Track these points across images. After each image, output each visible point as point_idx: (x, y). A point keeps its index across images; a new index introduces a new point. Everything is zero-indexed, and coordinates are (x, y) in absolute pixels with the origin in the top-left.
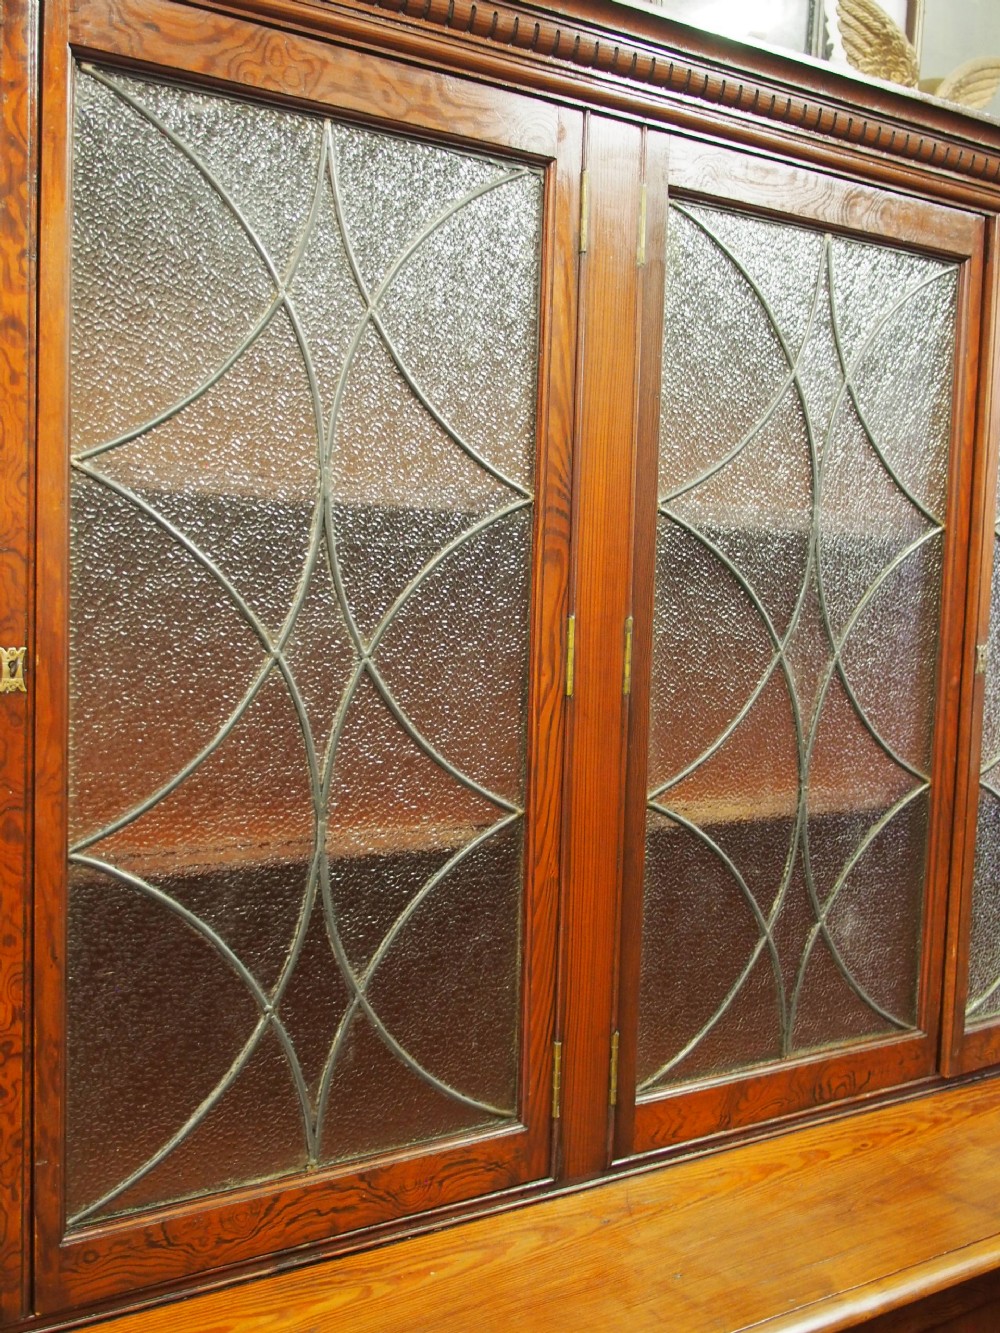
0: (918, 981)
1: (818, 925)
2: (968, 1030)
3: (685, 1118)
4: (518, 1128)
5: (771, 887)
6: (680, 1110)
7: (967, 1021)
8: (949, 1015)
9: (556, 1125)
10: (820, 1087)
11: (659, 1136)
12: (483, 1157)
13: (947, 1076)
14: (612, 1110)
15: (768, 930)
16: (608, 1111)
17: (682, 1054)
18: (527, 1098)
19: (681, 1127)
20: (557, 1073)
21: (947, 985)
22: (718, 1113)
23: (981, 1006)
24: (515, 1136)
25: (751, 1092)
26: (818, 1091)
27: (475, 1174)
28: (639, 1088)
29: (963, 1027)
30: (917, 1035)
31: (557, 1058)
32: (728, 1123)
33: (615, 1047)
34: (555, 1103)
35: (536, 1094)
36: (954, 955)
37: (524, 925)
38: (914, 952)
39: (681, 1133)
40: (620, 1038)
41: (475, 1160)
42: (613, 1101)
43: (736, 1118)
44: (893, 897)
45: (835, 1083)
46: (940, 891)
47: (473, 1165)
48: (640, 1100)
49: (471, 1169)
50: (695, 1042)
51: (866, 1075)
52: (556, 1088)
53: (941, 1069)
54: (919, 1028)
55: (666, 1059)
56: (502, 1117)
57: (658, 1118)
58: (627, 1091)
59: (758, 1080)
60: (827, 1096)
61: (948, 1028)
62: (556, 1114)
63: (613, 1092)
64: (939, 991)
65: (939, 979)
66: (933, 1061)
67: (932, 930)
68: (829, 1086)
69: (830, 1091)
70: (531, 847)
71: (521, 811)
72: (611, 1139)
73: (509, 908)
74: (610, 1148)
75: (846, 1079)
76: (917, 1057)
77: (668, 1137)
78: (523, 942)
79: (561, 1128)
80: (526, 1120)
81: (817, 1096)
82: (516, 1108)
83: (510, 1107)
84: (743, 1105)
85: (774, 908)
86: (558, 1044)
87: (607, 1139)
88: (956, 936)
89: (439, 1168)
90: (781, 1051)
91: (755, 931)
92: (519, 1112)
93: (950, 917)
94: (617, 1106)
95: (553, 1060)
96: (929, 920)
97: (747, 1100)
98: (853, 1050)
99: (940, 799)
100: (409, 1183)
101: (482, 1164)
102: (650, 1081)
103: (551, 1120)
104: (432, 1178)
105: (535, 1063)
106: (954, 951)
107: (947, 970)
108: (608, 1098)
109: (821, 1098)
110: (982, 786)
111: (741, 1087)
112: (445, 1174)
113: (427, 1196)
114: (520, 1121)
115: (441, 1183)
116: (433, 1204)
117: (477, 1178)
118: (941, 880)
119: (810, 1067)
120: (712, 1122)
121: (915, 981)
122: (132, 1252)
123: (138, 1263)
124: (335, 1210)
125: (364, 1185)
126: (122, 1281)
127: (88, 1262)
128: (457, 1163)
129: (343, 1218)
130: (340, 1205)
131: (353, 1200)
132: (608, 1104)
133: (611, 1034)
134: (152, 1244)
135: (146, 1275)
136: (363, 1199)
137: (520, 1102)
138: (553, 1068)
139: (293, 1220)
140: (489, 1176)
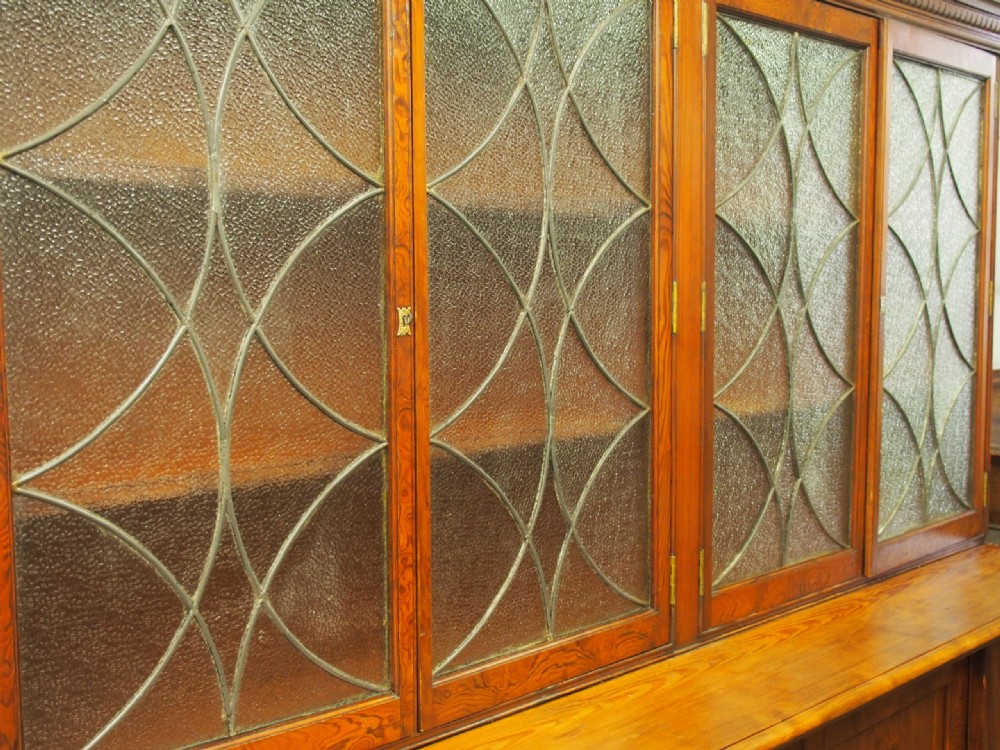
1: (800, 479)
3: (736, 604)
4: (653, 612)
5: (775, 456)
6: (734, 599)
9: (673, 610)
10: (804, 585)
11: (723, 618)
12: (637, 631)
14: (701, 600)
15: (775, 483)
16: (699, 600)
17: (732, 564)
18: (657, 593)
19: (735, 610)
20: (673, 576)
22: (753, 601)
24: (651, 617)
25: (769, 587)
27: (633, 641)
28: (713, 585)
31: (673, 566)
32: (758, 607)
33: (702, 559)
34: (673, 594)
35: (662, 588)
37: (653, 482)
39: (736, 614)
40: (704, 554)
41: (633, 632)
42: (701, 593)
43: (761, 605)
45: (811, 582)
47: (632, 635)
48: (714, 593)
49: (630, 638)
50: (739, 556)
52: (673, 585)
55: (724, 568)
56: (644, 605)
57: (723, 604)
58: (708, 585)
59: (773, 579)
60: (807, 591)
62: (673, 602)
63: (701, 587)
66: (861, 567)
68: (808, 584)
69: (809, 587)
70: (656, 430)
71: (649, 409)
72: (701, 617)
74: (701, 623)
75: (816, 580)
77: (728, 617)
78: (652, 493)
79: (676, 612)
80: (658, 606)
81: (802, 591)
82: (650, 600)
83: (648, 599)
84: (765, 597)
85: (777, 470)
86: (673, 557)
87: (698, 618)
88: (872, 485)
89: (615, 637)
91: (769, 483)
92: (652, 602)
94: (704, 596)
95: (671, 568)
96: (856, 476)
97: (767, 593)
100: (601, 647)
101: (637, 635)
102: (717, 583)
103: (671, 606)
104: (612, 644)
105: (661, 569)
106: (871, 494)
108: (699, 592)
109: (804, 592)
110: (884, 389)
111: (764, 584)
112: (618, 641)
113: (610, 656)
114: (653, 608)
115: (617, 646)
116: (613, 661)
117: (634, 644)
119: (799, 571)
120: (750, 607)
122: (467, 691)
123: (470, 698)
124: (565, 664)
125: (579, 648)
126: (463, 710)
127: (446, 698)
128: (625, 634)
129: (570, 670)
130: (568, 661)
131: (574, 658)
132: (699, 595)
133: (699, 551)
134: (477, 686)
135: (474, 706)
136: (579, 658)
137: (653, 597)
138: (671, 573)
139: (545, 671)
140: (641, 642)
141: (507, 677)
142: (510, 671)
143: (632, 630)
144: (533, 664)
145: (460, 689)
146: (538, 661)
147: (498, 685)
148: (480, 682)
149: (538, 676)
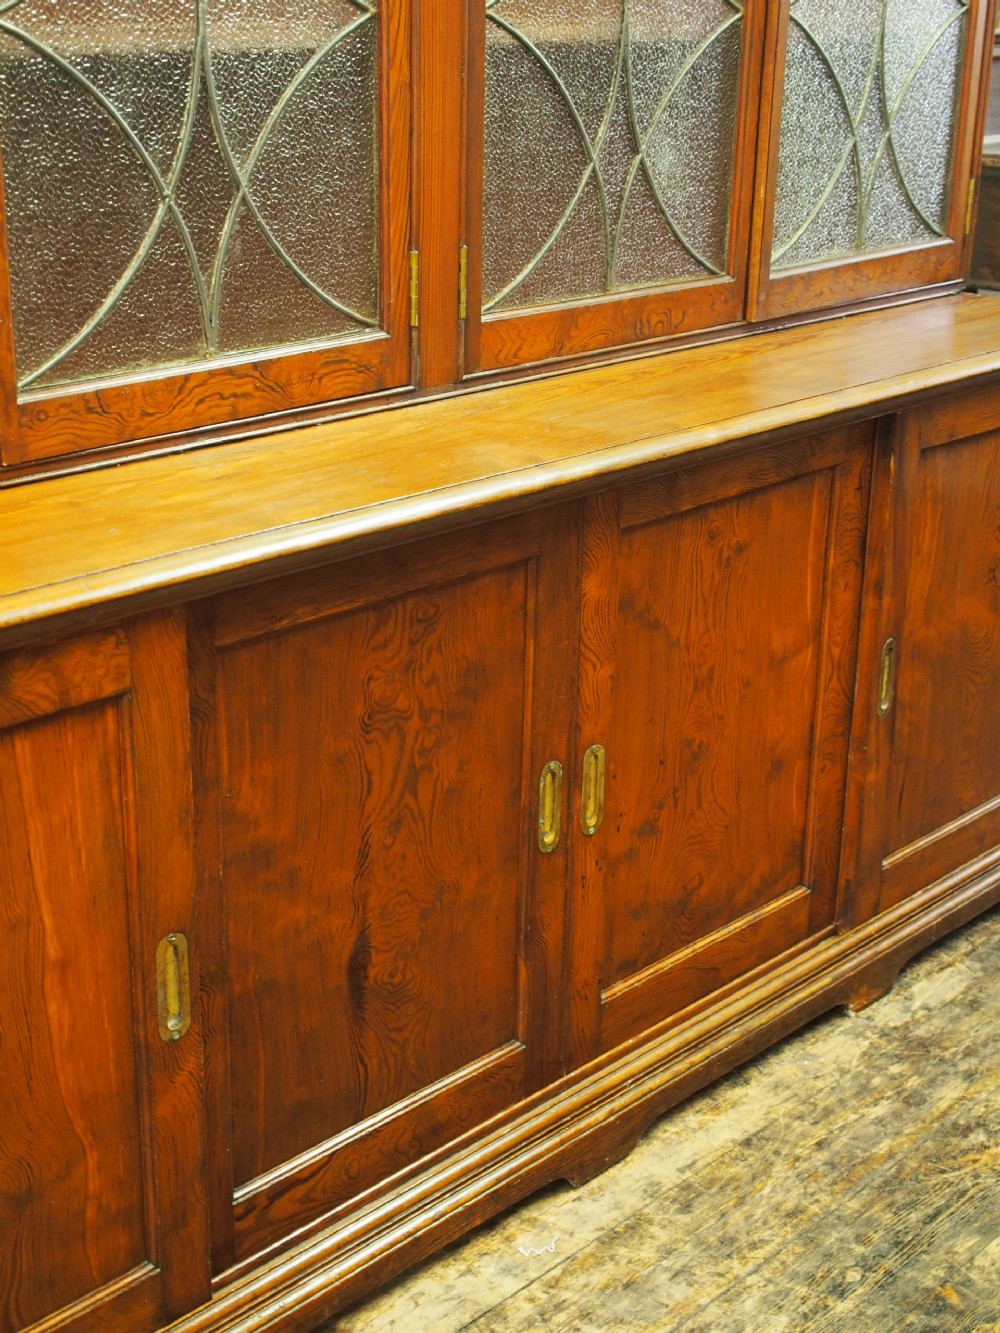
0: (728, 225)
1: (640, 155)
2: (772, 276)
3: (524, 340)
4: (382, 335)
5: (597, 111)
6: (520, 332)
7: (772, 268)
8: (756, 259)
9: (414, 334)
10: (641, 320)
11: (502, 356)
12: (354, 359)
13: (754, 321)
14: (462, 323)
15: (595, 157)
16: (458, 326)
17: (520, 278)
18: (389, 306)
19: (520, 348)
20: (414, 282)
21: (755, 227)
22: (552, 338)
23: (784, 255)
24: (381, 340)
25: (580, 320)
26: (638, 326)
27: (348, 375)
28: (484, 308)
29: (768, 272)
30: (727, 279)
31: (414, 267)
32: (561, 348)
33: (463, 261)
34: (413, 311)
35: (397, 299)
36: (762, 196)
37: (380, 131)
38: (724, 194)
39: (521, 354)
40: (468, 252)
41: (347, 361)
42: (463, 314)
43: (569, 345)
44: (707, 133)
45: (654, 319)
46: (750, 130)
47: (345, 365)
48: (484, 319)
49: (343, 369)
50: (530, 266)
51: (681, 315)
52: (414, 297)
53: (748, 315)
54: (728, 274)
55: (504, 282)
56: (367, 325)
57: (501, 338)
58: (474, 306)
59: (587, 308)
60: (646, 332)
61: (755, 272)
62: (415, 322)
63: (463, 306)
64: (747, 235)
65: (748, 222)
66: (741, 306)
67: (742, 170)
68: (648, 322)
69: (650, 326)
70: (385, 48)
71: (373, 10)
72: (462, 352)
73: (366, 112)
74: (461, 361)
75: (663, 317)
76: (726, 301)
77: (509, 357)
78: (380, 148)
79: (419, 338)
80: (389, 327)
81: (638, 331)
82: (378, 318)
83: (373, 315)
84: (574, 333)
85: (600, 134)
86: (415, 252)
87: (458, 353)
88: (764, 176)
89: (318, 365)
90: (605, 285)
91: (584, 155)
92: (381, 321)
93: (759, 156)
94: (467, 320)
95: (410, 269)
96: (739, 160)
97: (576, 327)
98: (670, 289)
99: (752, 28)
100: (294, 376)
101: (354, 366)
102: (491, 303)
103: (411, 328)
104: (313, 374)
105: (395, 270)
106: (762, 191)
107: (755, 212)
108: (458, 313)
109: (642, 333)
110: (792, 19)
111: (571, 315)
112: (324, 371)
113: (309, 391)
114: (381, 328)
115: (320, 379)
116: (316, 400)
117: (349, 378)
118: (751, 118)
119: (632, 301)
120: (547, 346)
121: (724, 224)
122: (75, 416)
123: (80, 426)
124: (235, 395)
125: (257, 374)
126: (68, 442)
127: (40, 420)
128: (333, 362)
129: (242, 404)
130: (239, 391)
131: (249, 388)
132: (458, 318)
133: (460, 248)
134: (90, 410)
135: (87, 438)
136: (257, 388)
137: (382, 311)
138: (410, 277)
139: (201, 401)
140: (359, 378)
141: (139, 401)
142: (144, 395)
143: (346, 357)
144: (181, 388)
145: (63, 411)
146: (190, 385)
147: (124, 413)
148: (94, 404)
149: (191, 407)
